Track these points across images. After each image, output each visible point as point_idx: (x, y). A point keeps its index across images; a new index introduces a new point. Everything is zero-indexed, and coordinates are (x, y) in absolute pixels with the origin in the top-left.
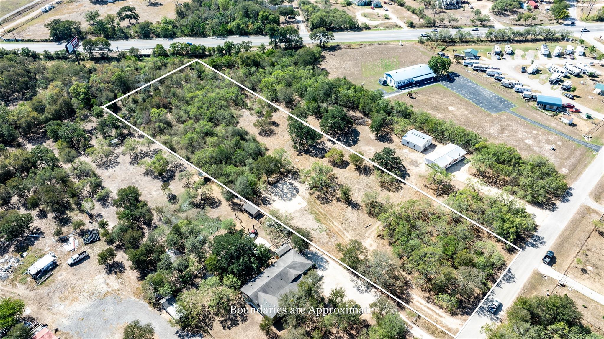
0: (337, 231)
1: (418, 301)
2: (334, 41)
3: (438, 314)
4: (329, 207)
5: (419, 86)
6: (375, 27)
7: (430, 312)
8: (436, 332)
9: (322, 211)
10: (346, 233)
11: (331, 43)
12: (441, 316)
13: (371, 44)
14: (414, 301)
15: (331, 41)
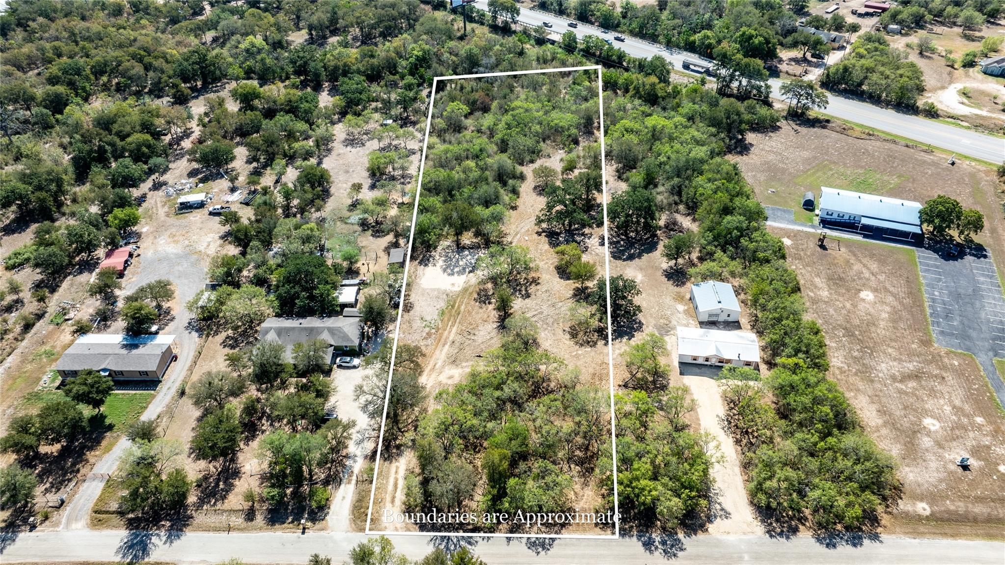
0: (444, 337)
1: (397, 468)
2: (822, 110)
3: (394, 498)
4: (476, 308)
5: (865, 236)
6: (952, 117)
7: (390, 487)
8: (362, 510)
9: (463, 307)
10: (447, 347)
11: (815, 112)
12: (393, 501)
13: (893, 140)
14: (394, 465)
15: (816, 108)
